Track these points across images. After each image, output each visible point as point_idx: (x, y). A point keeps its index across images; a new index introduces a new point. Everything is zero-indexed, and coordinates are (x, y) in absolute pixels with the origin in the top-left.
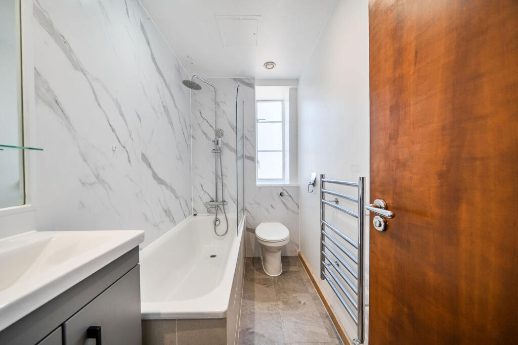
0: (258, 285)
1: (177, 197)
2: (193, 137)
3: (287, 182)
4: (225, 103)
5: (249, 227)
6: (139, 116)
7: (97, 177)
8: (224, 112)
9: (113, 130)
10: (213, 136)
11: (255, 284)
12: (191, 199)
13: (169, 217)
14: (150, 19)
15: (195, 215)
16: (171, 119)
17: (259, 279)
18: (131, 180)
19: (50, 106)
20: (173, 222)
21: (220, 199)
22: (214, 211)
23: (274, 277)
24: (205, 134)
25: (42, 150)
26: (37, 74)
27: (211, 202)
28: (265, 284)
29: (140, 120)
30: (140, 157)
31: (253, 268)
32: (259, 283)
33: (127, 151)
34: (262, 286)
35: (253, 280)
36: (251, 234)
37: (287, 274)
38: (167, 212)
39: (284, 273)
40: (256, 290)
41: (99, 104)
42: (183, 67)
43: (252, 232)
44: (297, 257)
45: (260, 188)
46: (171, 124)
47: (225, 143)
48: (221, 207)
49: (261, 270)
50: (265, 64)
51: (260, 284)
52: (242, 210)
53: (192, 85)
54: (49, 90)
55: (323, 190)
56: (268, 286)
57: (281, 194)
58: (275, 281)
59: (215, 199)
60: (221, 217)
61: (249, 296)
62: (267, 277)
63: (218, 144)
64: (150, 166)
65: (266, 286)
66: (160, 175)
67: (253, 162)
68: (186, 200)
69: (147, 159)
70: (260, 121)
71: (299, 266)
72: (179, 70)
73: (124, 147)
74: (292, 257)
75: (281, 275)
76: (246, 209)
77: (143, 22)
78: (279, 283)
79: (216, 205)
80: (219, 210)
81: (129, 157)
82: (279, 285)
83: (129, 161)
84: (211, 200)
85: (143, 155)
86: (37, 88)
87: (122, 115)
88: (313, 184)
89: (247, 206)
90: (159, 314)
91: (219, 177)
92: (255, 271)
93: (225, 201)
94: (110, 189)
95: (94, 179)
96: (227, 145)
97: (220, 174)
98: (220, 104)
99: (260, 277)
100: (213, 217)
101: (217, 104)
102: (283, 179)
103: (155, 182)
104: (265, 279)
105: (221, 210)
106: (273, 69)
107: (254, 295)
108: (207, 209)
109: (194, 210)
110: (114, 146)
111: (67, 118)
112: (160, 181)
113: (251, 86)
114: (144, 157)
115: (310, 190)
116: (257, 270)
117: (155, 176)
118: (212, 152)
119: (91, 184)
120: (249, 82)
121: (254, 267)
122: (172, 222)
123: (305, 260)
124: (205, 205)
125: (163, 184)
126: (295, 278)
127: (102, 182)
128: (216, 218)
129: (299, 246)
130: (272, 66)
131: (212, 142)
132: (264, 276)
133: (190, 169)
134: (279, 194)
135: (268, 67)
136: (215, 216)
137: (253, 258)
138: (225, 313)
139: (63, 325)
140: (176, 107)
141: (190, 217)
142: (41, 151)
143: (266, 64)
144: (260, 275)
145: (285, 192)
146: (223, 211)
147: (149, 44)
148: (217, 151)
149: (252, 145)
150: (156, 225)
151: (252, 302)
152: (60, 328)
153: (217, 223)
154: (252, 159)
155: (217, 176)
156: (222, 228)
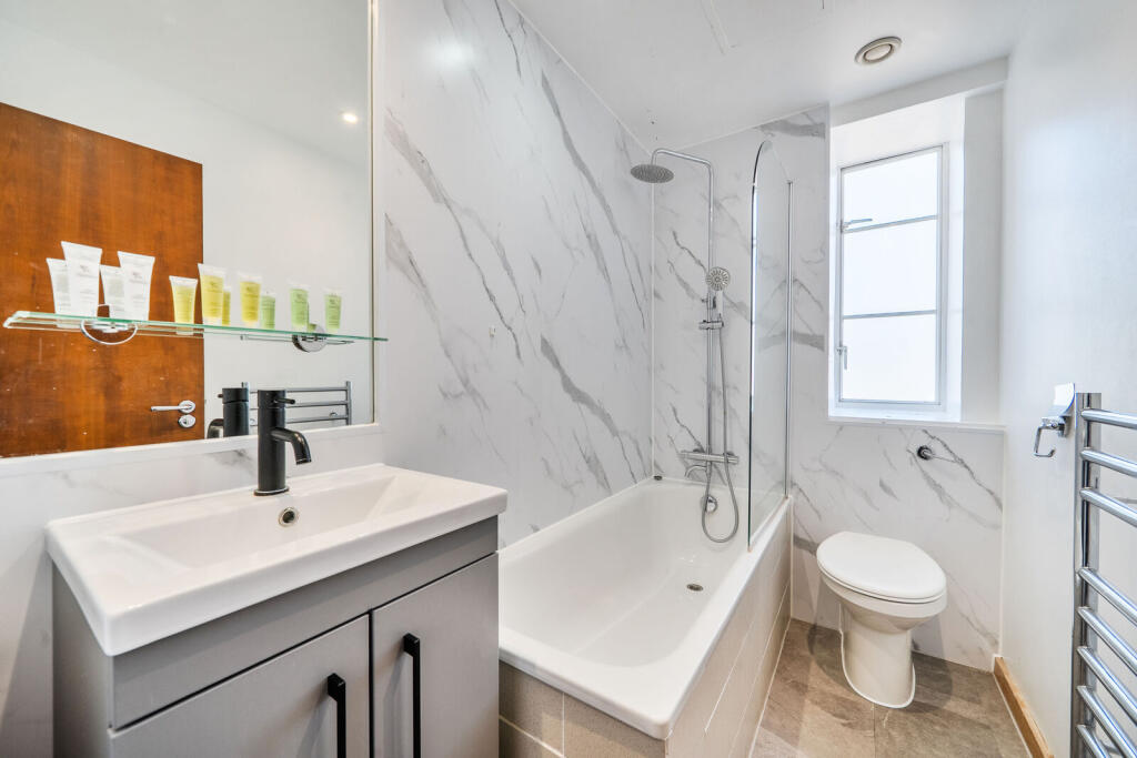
0: (817, 708)
1: (615, 433)
2: (657, 295)
3: (953, 415)
4: (736, 197)
5: (802, 535)
6: (537, 265)
7: (466, 383)
8: (734, 220)
9: (492, 298)
10: (702, 289)
11: (807, 702)
12: (651, 441)
13: (597, 475)
14: (560, 61)
15: (658, 478)
16: (603, 259)
17: (823, 693)
18: (522, 391)
19: (403, 270)
20: (605, 485)
21: (718, 447)
22: (703, 475)
23: (877, 706)
24: (685, 285)
25: (386, 340)
26: (389, 222)
27: (695, 451)
28: (843, 717)
29: (540, 272)
30: (538, 346)
31: (808, 653)
32: (822, 704)
33: (514, 336)
34: (829, 715)
35: (801, 688)
36: (805, 554)
37: (929, 715)
38: (592, 463)
39: (916, 708)
40: (807, 717)
41: (470, 255)
42: (634, 136)
43: (811, 552)
44: (989, 675)
45: (842, 426)
46: (604, 271)
47: (736, 301)
48: (722, 467)
49: (834, 668)
50: (858, 54)
51: (823, 708)
52: (780, 483)
53: (651, 174)
54: (402, 245)
55: (1088, 453)
56: (850, 725)
57: (922, 453)
58: (876, 722)
59: (705, 445)
60: (720, 492)
61: (783, 726)
62: (852, 698)
63: (715, 306)
64: (556, 364)
65: (843, 721)
66: (578, 383)
67: (819, 351)
68: (636, 442)
69: (552, 350)
70: (850, 227)
71: (992, 710)
72: (623, 148)
73: (509, 328)
74: (965, 671)
75: (906, 710)
76: (793, 484)
77: (546, 75)
78: (894, 733)
79: (708, 462)
80: (715, 476)
81: (517, 347)
82: (891, 738)
83: (518, 354)
84: (696, 447)
85: (545, 343)
86: (388, 245)
87: (507, 267)
88: (1061, 427)
89: (797, 475)
90: (533, 666)
91: (716, 391)
92: (814, 665)
93: (730, 454)
94: (485, 404)
95: (460, 388)
96: (738, 307)
97: (719, 383)
98: (724, 203)
99: (827, 689)
100: (700, 491)
101: (715, 204)
102: (940, 403)
103: (567, 397)
104: (845, 700)
105: (719, 473)
106: (892, 58)
107: (798, 729)
108: (687, 468)
109: (657, 466)
110: (493, 327)
111: (424, 286)
112: (579, 396)
113: (818, 131)
114: (547, 348)
115: (1044, 450)
116: (820, 664)
117: (568, 385)
118: (701, 328)
119: (456, 396)
120: (808, 122)
121: (812, 652)
122: (603, 485)
123: (1020, 696)
124: (683, 456)
125: (582, 402)
126: (965, 744)
127: (473, 393)
128: (708, 495)
129: (1000, 640)
130: (887, 50)
131: (698, 303)
132: (840, 691)
133: (649, 370)
134: (915, 452)
135: (869, 57)
136: (704, 489)
137: (814, 628)
138: (663, 727)
139: (370, 613)
140: (616, 231)
141: (645, 480)
142: (384, 342)
143: (864, 53)
144: (828, 683)
145: (936, 447)
146: (725, 477)
147: (558, 114)
148: (713, 325)
149: (818, 302)
150: (567, 487)
151: (789, 746)
152: (367, 616)
153: (711, 507)
154: (819, 342)
155: (711, 387)
156: (722, 521)
